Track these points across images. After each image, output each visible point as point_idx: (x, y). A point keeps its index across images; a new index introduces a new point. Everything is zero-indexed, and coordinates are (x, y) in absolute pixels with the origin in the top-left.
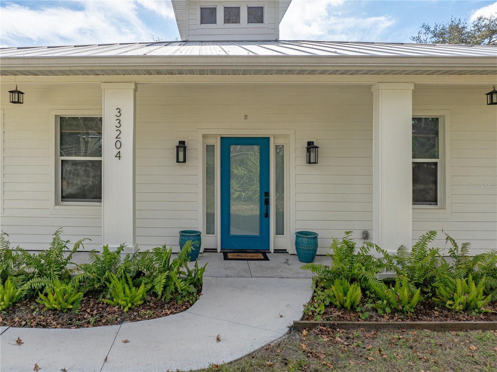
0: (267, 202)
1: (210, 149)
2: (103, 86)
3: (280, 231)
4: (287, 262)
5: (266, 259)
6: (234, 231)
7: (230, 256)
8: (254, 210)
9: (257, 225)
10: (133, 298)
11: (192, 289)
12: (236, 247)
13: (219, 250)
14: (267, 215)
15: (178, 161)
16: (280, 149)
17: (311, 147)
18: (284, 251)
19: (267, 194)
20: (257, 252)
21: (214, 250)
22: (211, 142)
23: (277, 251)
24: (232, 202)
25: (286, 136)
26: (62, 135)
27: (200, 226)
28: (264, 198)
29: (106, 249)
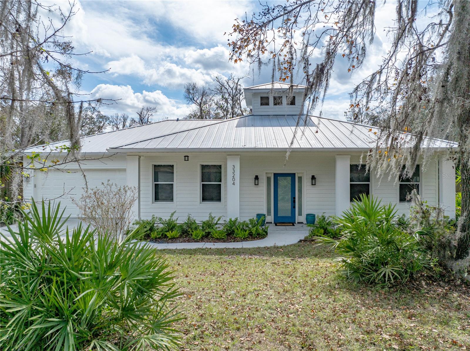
0: (294, 202)
1: (269, 179)
2: (227, 157)
3: (300, 214)
4: (302, 226)
5: (294, 225)
6: (280, 214)
7: (278, 224)
8: (289, 205)
9: (290, 211)
10: (244, 235)
11: (264, 233)
12: (281, 221)
13: (273, 223)
14: (294, 207)
15: (255, 185)
16: (300, 178)
17: (313, 178)
18: (302, 223)
19: (294, 198)
20: (290, 223)
21: (271, 223)
22: (269, 175)
23: (298, 223)
24: (279, 202)
25: (303, 173)
26: (202, 172)
27: (265, 212)
28: (293, 200)
29: (231, 220)
